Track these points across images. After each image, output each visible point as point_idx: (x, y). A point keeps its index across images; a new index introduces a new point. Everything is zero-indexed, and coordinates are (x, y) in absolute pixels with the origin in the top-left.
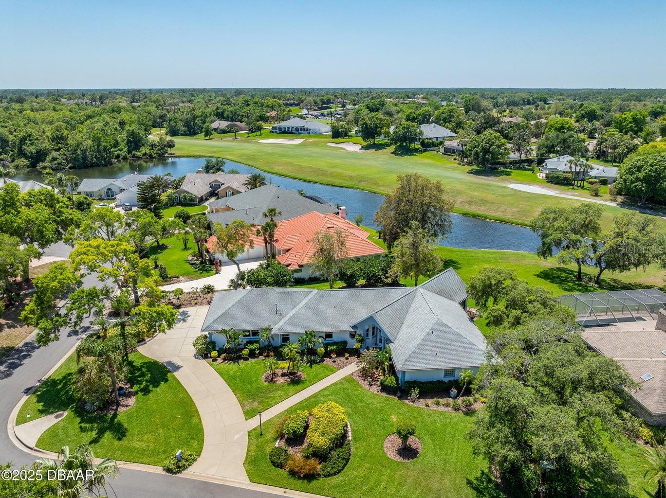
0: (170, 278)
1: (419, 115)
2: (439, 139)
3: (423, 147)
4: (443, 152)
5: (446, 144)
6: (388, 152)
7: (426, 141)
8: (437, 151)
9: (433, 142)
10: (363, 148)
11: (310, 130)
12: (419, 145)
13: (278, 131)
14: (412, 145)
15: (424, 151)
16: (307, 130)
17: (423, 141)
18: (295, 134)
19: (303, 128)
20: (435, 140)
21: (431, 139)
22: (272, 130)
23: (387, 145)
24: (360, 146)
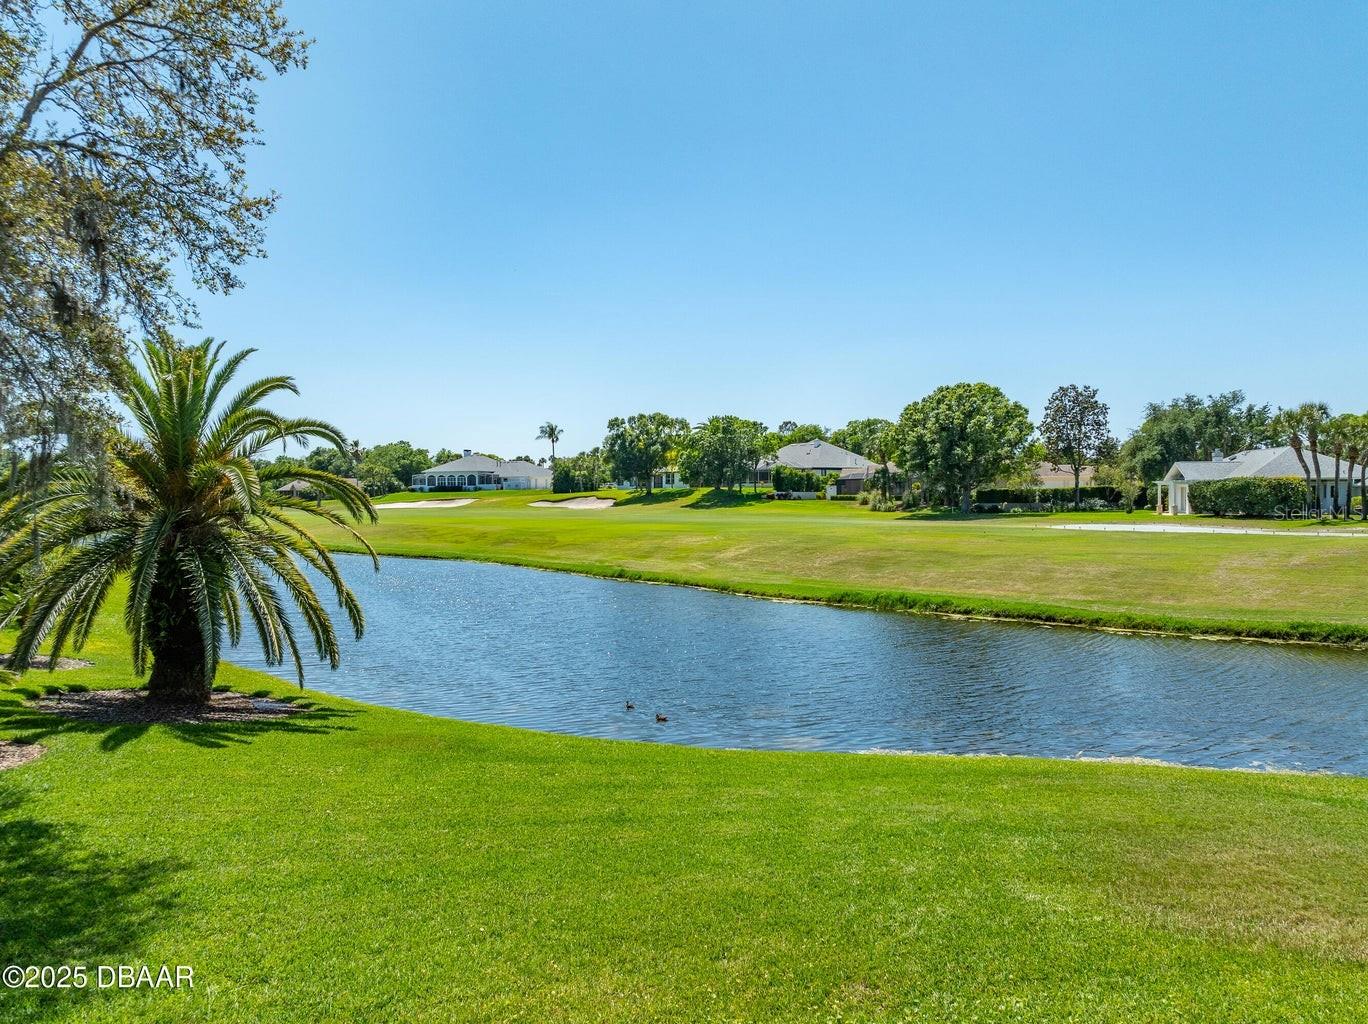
2: (828, 472)
3: (778, 488)
4: (835, 494)
5: (843, 475)
6: (675, 506)
7: (787, 471)
8: (819, 498)
9: (808, 475)
10: (616, 505)
11: (506, 480)
12: (768, 488)
13: (426, 487)
14: (748, 489)
15: (780, 497)
16: (498, 481)
17: (778, 472)
18: (465, 490)
19: (488, 476)
20: (818, 474)
21: (803, 470)
22: (413, 486)
23: (682, 494)
24: (611, 502)
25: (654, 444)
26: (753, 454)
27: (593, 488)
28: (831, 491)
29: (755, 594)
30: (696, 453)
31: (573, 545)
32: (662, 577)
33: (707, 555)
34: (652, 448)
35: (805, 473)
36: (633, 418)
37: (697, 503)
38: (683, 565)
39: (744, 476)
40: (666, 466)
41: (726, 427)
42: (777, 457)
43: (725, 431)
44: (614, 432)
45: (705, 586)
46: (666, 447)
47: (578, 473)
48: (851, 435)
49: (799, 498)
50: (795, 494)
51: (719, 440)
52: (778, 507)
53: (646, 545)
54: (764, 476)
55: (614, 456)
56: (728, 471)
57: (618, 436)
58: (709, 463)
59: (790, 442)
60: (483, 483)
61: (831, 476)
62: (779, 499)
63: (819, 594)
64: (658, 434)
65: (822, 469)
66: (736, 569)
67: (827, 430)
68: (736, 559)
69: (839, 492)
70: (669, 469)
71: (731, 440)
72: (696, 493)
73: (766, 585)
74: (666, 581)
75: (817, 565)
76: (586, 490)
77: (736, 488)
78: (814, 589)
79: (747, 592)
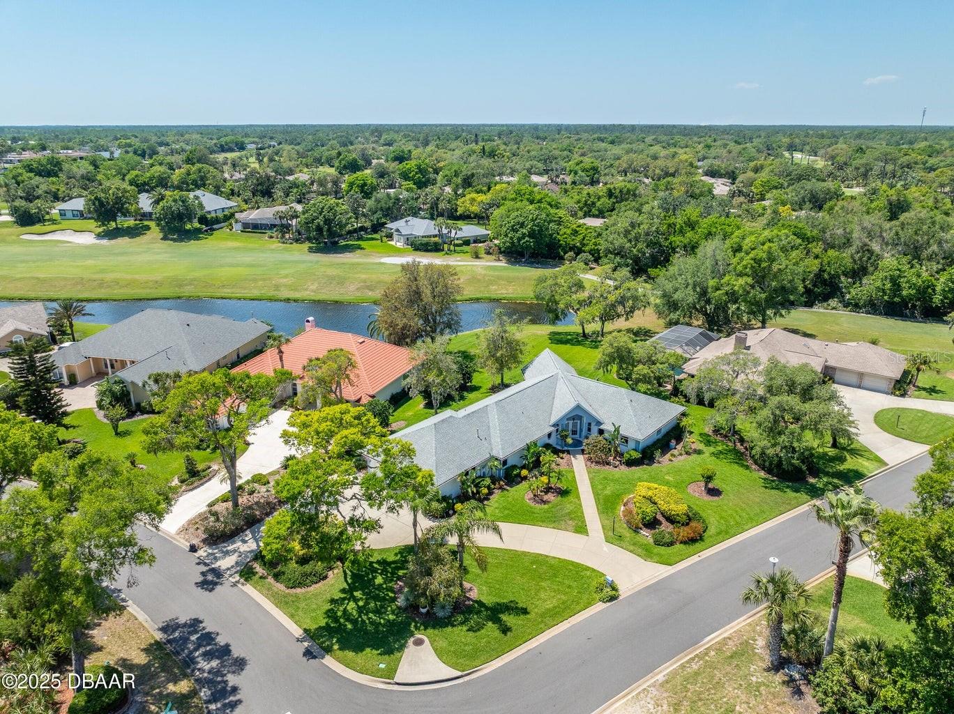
0: (204, 471)
1: (151, 179)
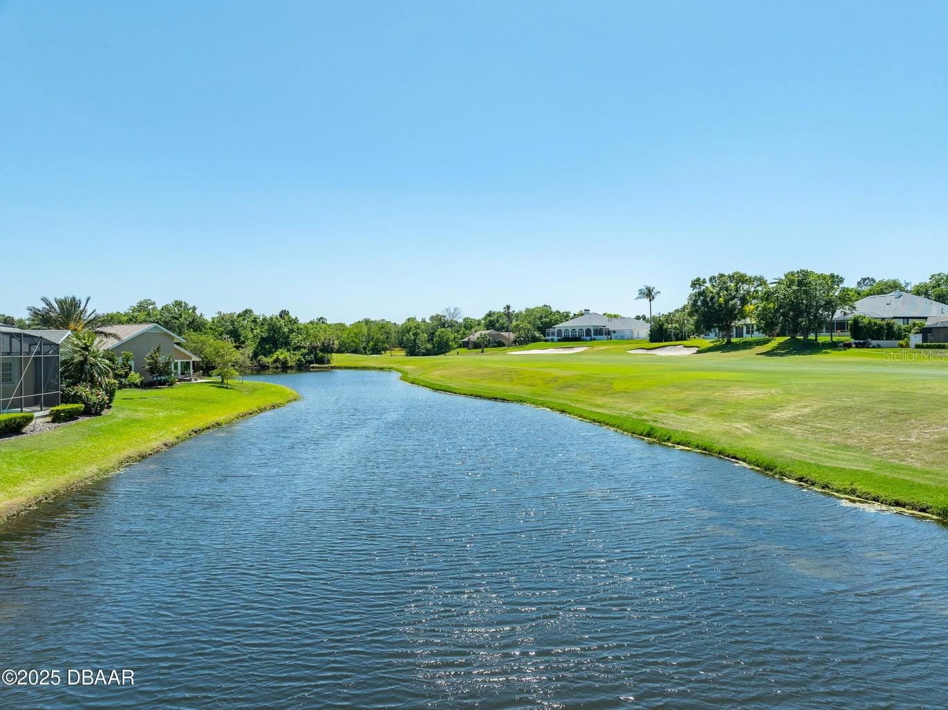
2: (911, 321)
3: (854, 336)
4: (920, 342)
5: (928, 324)
6: (750, 353)
7: (866, 321)
8: (901, 346)
9: (888, 324)
10: (699, 352)
11: (614, 332)
12: (846, 337)
13: (556, 338)
14: (824, 338)
15: (858, 346)
16: (608, 333)
17: (856, 321)
18: (583, 340)
19: (601, 329)
20: (900, 323)
21: (883, 319)
22: (547, 338)
23: (759, 343)
24: (695, 350)
25: (733, 298)
26: (830, 306)
27: (683, 339)
28: (916, 339)
29: (813, 484)
30: (771, 305)
31: (625, 393)
32: (695, 441)
33: (757, 412)
34: (730, 302)
35: (885, 323)
36: (714, 278)
37: (773, 350)
38: (725, 426)
39: (820, 327)
40: (744, 317)
41: (801, 281)
42: (854, 308)
43: (800, 283)
44: (696, 290)
45: (744, 460)
46: (744, 301)
47: (670, 326)
48: (934, 287)
49: (879, 346)
50: (874, 342)
51: (794, 292)
52: (856, 355)
53: (693, 396)
54: (841, 326)
55: (697, 311)
56: (803, 321)
57: (700, 294)
58: (784, 314)
59: (868, 295)
60: (597, 335)
61: (915, 325)
62: (857, 347)
63: (925, 500)
64: (737, 290)
65: (904, 318)
66: (790, 437)
67: (907, 284)
68: (793, 421)
69: (925, 340)
70: (748, 321)
71: (806, 292)
72: (773, 342)
73: (831, 469)
74: (697, 447)
75: (913, 440)
76: (677, 339)
77: (812, 337)
78: (912, 486)
79: (801, 479)
